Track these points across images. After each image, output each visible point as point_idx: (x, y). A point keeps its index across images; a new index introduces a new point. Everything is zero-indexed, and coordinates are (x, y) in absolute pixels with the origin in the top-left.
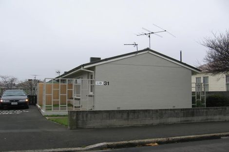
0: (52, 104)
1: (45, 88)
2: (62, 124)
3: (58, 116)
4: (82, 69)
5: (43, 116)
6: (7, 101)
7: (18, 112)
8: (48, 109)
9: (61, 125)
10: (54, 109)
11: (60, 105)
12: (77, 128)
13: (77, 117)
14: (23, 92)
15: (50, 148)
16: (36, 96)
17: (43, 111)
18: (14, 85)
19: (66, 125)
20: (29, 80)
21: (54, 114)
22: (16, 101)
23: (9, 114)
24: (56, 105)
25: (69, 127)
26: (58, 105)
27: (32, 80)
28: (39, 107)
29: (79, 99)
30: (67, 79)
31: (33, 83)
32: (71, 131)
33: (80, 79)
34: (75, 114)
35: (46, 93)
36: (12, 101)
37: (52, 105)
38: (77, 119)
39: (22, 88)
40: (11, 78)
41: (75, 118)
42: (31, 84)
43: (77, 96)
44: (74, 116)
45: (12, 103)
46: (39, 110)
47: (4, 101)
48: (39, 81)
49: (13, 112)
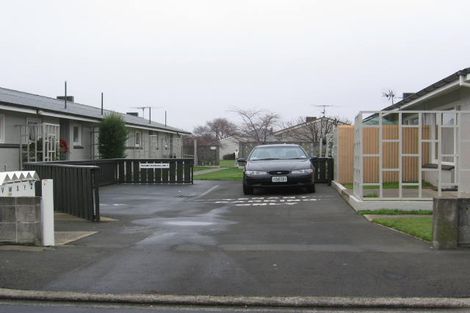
0: (381, 181)
1: (359, 138)
2: (413, 234)
3: (396, 212)
4: (461, 82)
5: (358, 213)
6: (261, 173)
7: (291, 201)
8: (370, 193)
9: (412, 237)
10: (384, 195)
11: (401, 184)
12: (459, 245)
13: (458, 217)
14: (297, 150)
15: (392, 295)
16: (331, 161)
17: (356, 200)
18: (271, 132)
19: (424, 238)
20: (309, 119)
21: (386, 207)
22: (285, 172)
23: (268, 207)
24: (391, 184)
25: (435, 243)
26: (398, 183)
27: (315, 118)
28: (342, 188)
29: (451, 168)
30: (420, 113)
31: (319, 126)
32: (444, 252)
33: (454, 111)
34: (454, 208)
35: (364, 153)
36: (274, 173)
37: (380, 184)
38: (459, 222)
39: (291, 139)
40: (263, 115)
41: (452, 217)
42: (313, 129)
43: (444, 159)
44: (449, 213)
45: (275, 179)
46: (343, 197)
47: (255, 173)
48: (336, 122)
49: (278, 202)
